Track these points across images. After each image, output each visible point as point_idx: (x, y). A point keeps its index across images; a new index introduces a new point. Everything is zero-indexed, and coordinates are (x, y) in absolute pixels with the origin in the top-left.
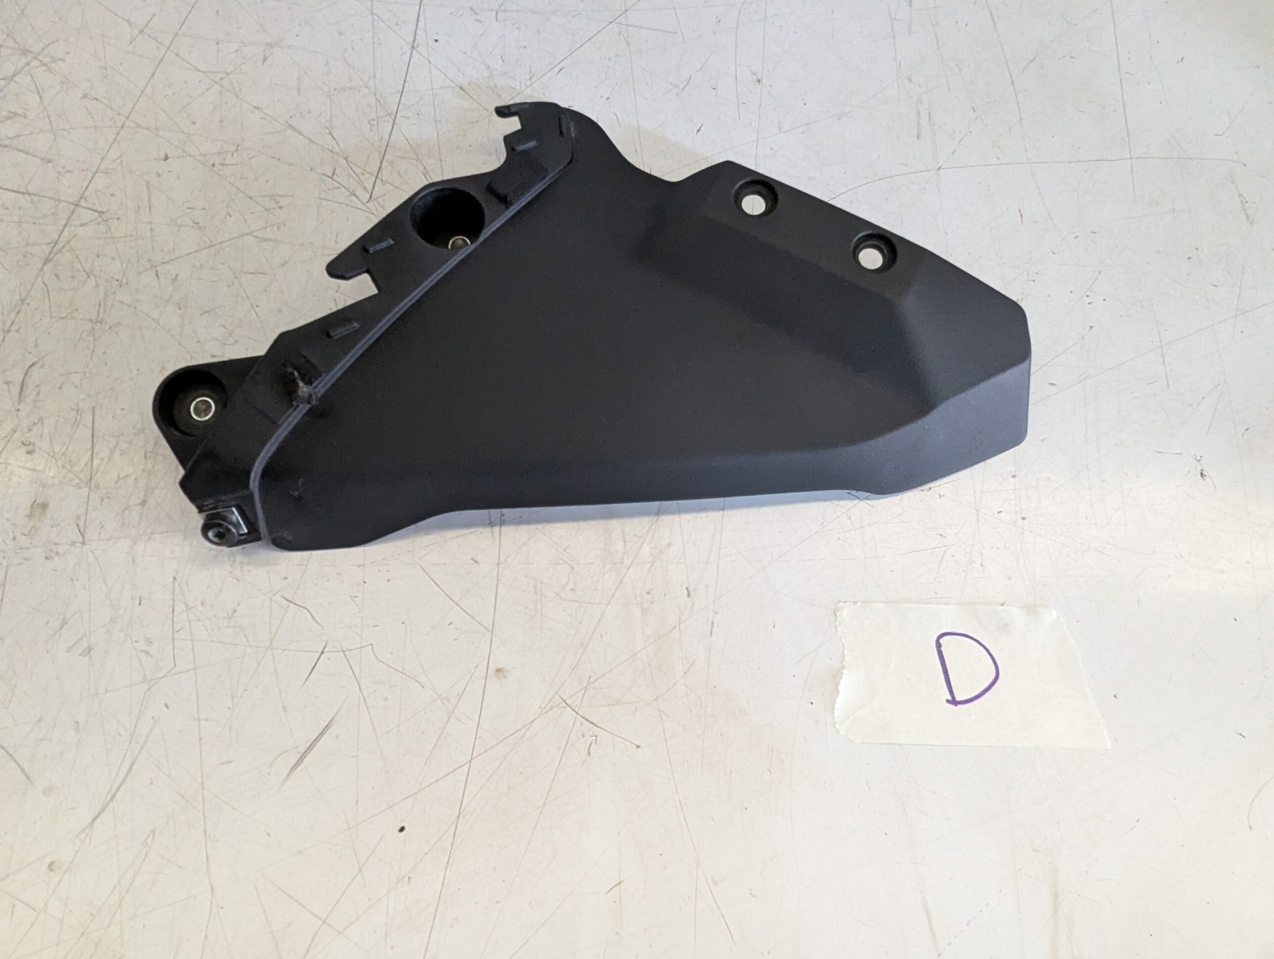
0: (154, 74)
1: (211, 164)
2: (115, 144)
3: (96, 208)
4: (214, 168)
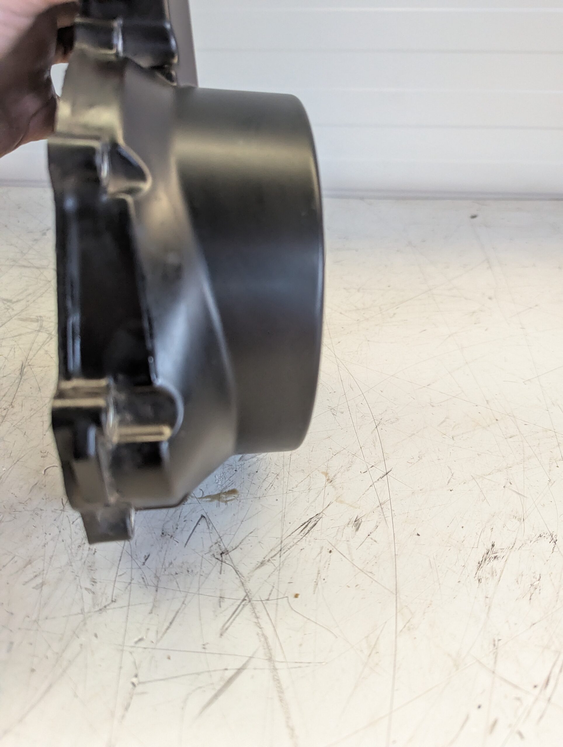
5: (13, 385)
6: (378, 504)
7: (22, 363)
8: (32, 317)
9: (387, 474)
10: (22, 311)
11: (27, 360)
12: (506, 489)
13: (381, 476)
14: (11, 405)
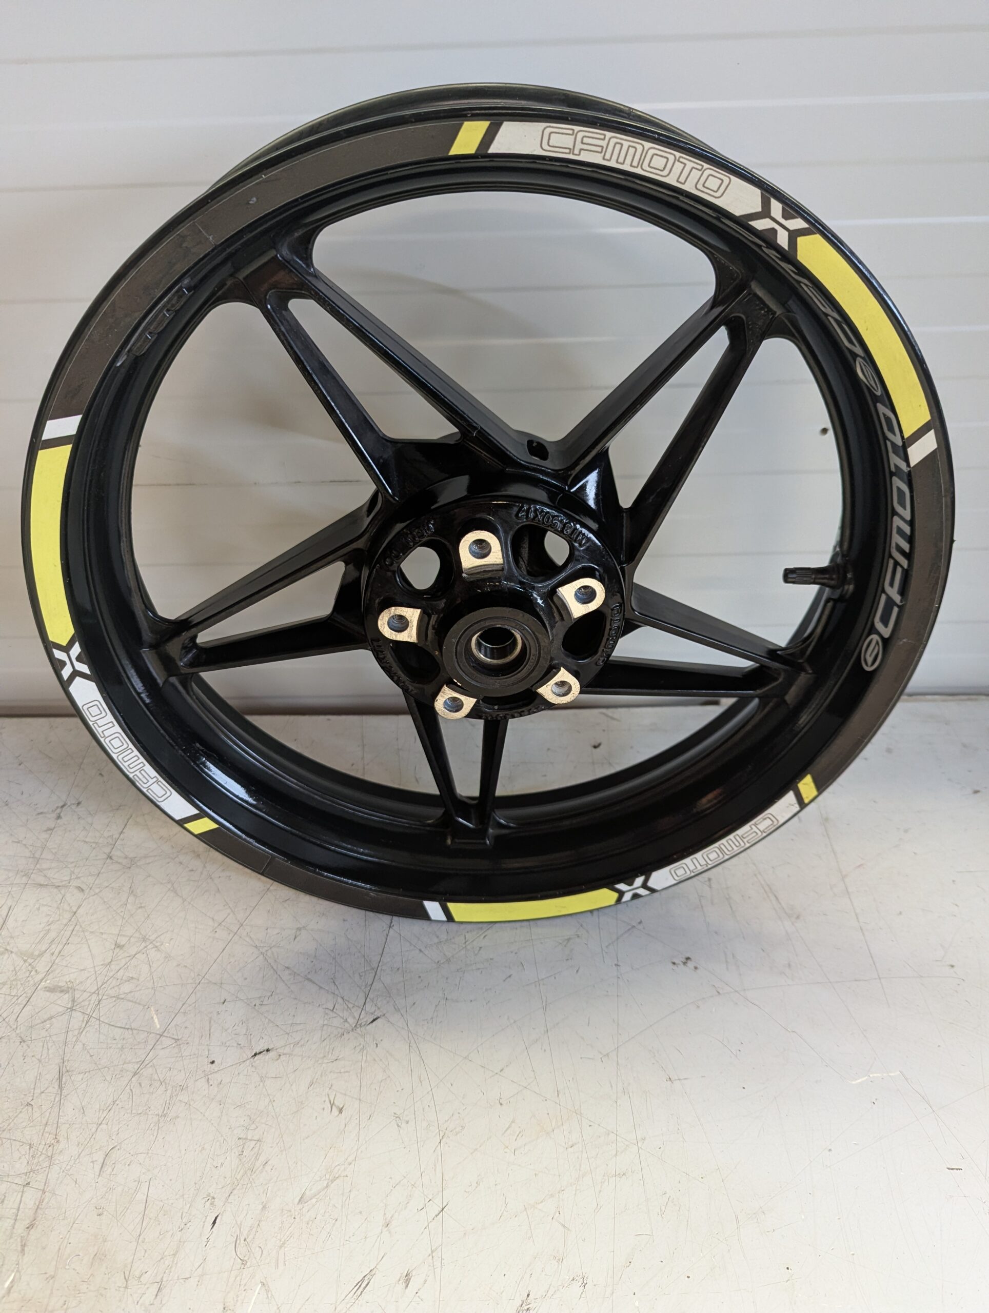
0: (224, 950)
1: (254, 1004)
2: (193, 994)
3: (173, 1037)
4: (256, 1007)
5: (53, 1104)
6: (430, 1252)
7: (58, 1069)
8: (60, 984)
9: (443, 1209)
10: (48, 973)
11: (63, 1063)
12: (554, 1220)
13: (437, 1213)
14: (56, 1138)
